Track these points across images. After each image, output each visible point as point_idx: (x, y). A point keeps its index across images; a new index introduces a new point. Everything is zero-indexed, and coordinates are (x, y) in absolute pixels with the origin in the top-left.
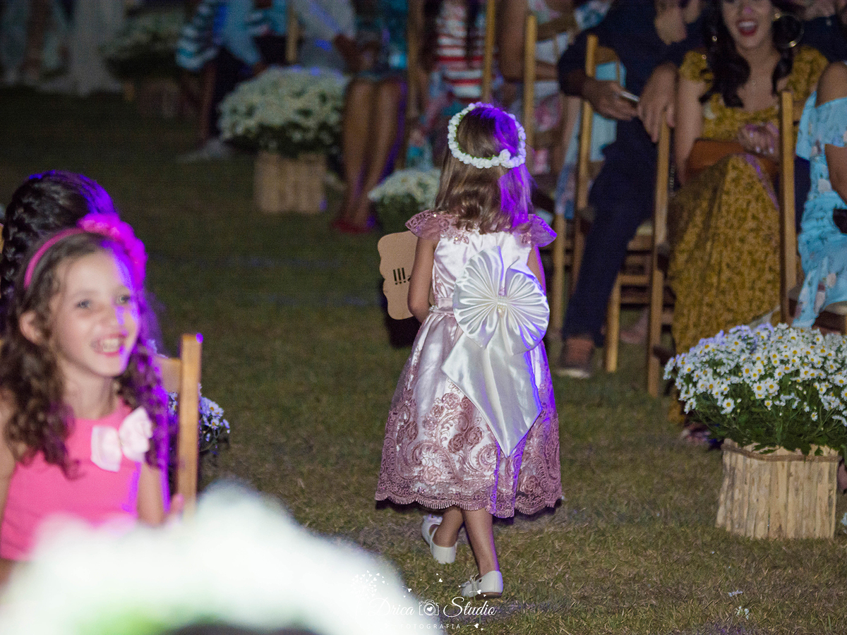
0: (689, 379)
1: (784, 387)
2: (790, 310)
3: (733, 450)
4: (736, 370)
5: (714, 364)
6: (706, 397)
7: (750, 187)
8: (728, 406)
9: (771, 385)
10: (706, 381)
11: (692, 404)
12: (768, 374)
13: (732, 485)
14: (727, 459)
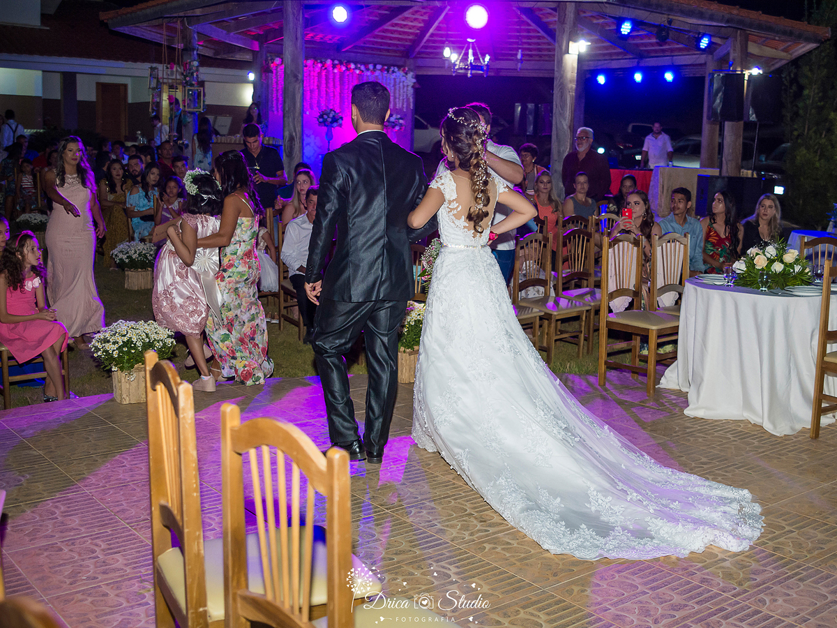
0: (116, 255)
1: (140, 255)
2: (133, 239)
3: (127, 270)
4: (128, 253)
5: (122, 252)
6: (121, 259)
7: (119, 212)
8: (127, 261)
9: (136, 255)
10: (121, 256)
11: (118, 261)
12: (136, 252)
13: (128, 279)
14: (126, 273)
